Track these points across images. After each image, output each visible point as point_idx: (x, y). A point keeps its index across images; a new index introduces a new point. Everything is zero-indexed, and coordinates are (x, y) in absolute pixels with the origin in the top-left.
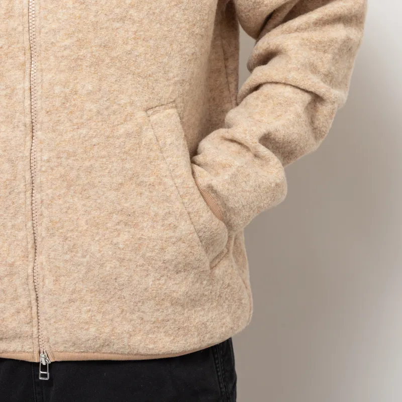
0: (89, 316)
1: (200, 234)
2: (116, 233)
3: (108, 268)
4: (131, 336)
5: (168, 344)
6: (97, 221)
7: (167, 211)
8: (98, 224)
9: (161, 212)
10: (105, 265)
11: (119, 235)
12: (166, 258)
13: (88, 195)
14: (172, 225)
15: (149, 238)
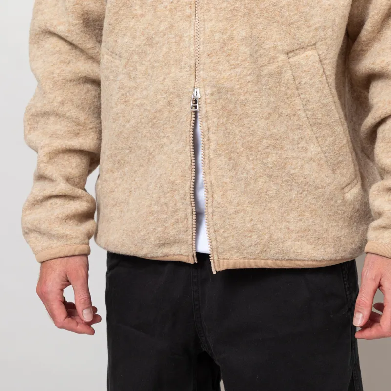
0: (252, 225)
1: (327, 155)
2: (265, 155)
3: (260, 183)
4: (284, 241)
5: (310, 250)
6: (251, 145)
7: (299, 136)
8: (251, 147)
9: (296, 138)
10: (258, 180)
11: (268, 156)
12: (306, 173)
13: (243, 124)
14: (304, 148)
15: (293, 158)
